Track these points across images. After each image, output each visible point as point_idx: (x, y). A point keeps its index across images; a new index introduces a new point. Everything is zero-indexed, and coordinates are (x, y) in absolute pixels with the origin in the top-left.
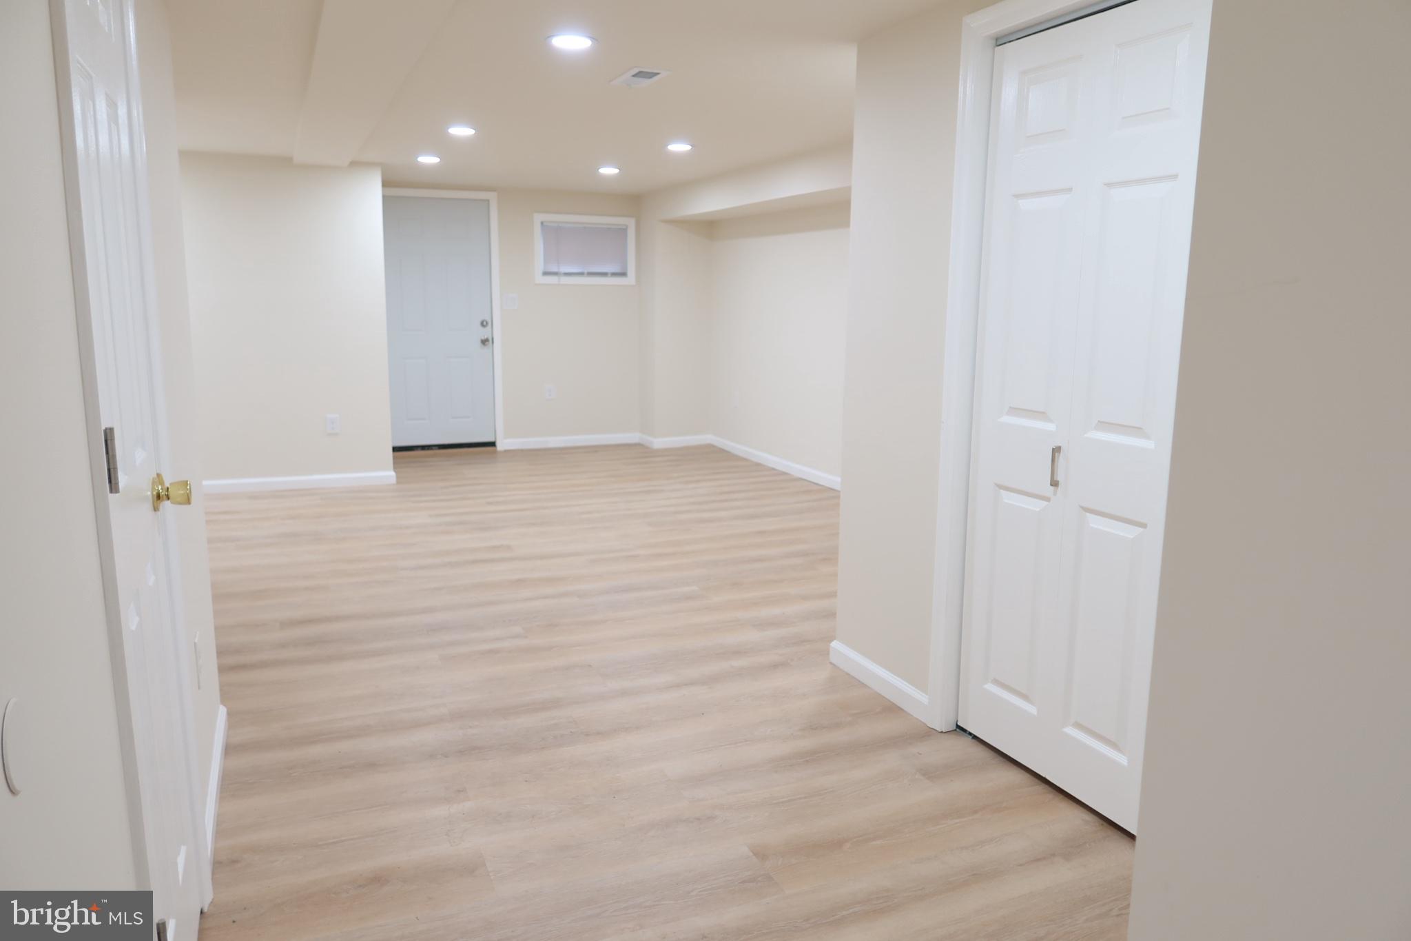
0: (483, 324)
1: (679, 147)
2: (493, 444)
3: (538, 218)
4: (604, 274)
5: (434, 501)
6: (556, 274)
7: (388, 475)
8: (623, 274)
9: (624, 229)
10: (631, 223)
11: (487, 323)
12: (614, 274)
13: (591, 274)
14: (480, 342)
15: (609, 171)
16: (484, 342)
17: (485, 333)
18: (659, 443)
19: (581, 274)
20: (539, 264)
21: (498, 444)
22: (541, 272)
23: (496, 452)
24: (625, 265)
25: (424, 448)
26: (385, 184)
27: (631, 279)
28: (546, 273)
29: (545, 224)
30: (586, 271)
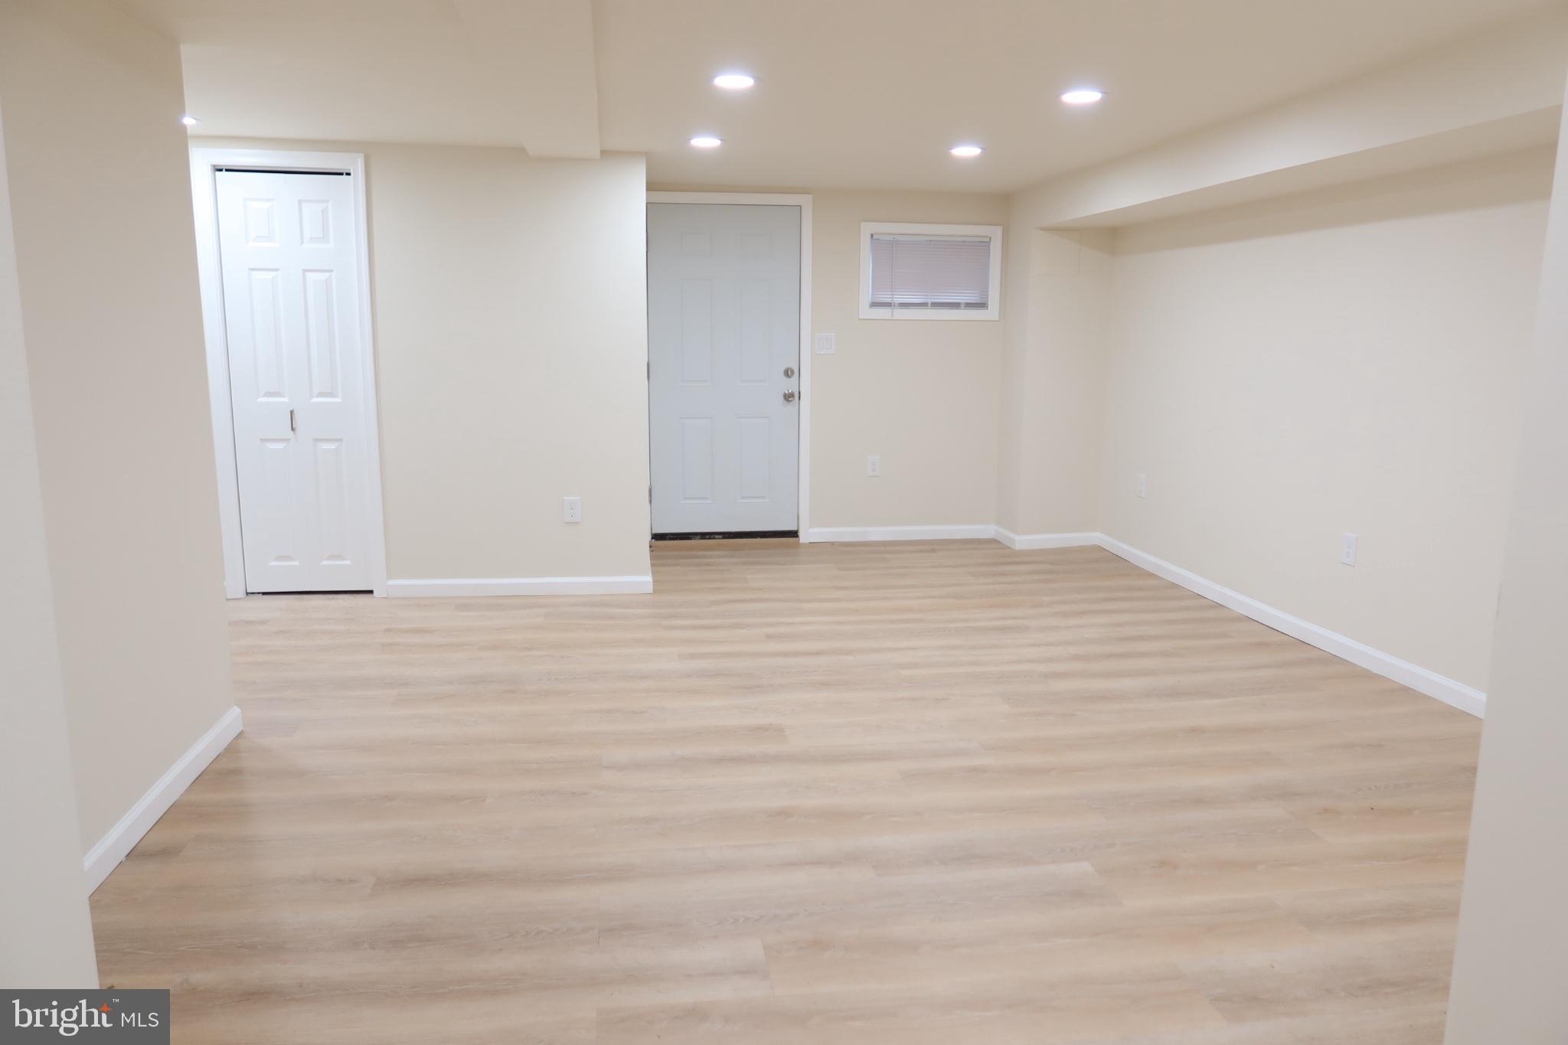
0: (788, 373)
1: (1082, 97)
2: (794, 534)
3: (867, 229)
4: (956, 305)
5: (695, 628)
6: (888, 305)
7: (643, 580)
8: (982, 305)
9: (987, 242)
10: (996, 233)
11: (792, 372)
12: (969, 305)
13: (935, 305)
14: (782, 398)
15: (966, 151)
16: (788, 397)
17: (790, 386)
18: (1023, 542)
19: (924, 305)
20: (866, 294)
21: (801, 534)
22: (867, 306)
23: (798, 545)
24: (985, 293)
25: (704, 536)
26: (651, 187)
27: (992, 312)
28: (875, 305)
29: (875, 237)
30: (930, 301)
